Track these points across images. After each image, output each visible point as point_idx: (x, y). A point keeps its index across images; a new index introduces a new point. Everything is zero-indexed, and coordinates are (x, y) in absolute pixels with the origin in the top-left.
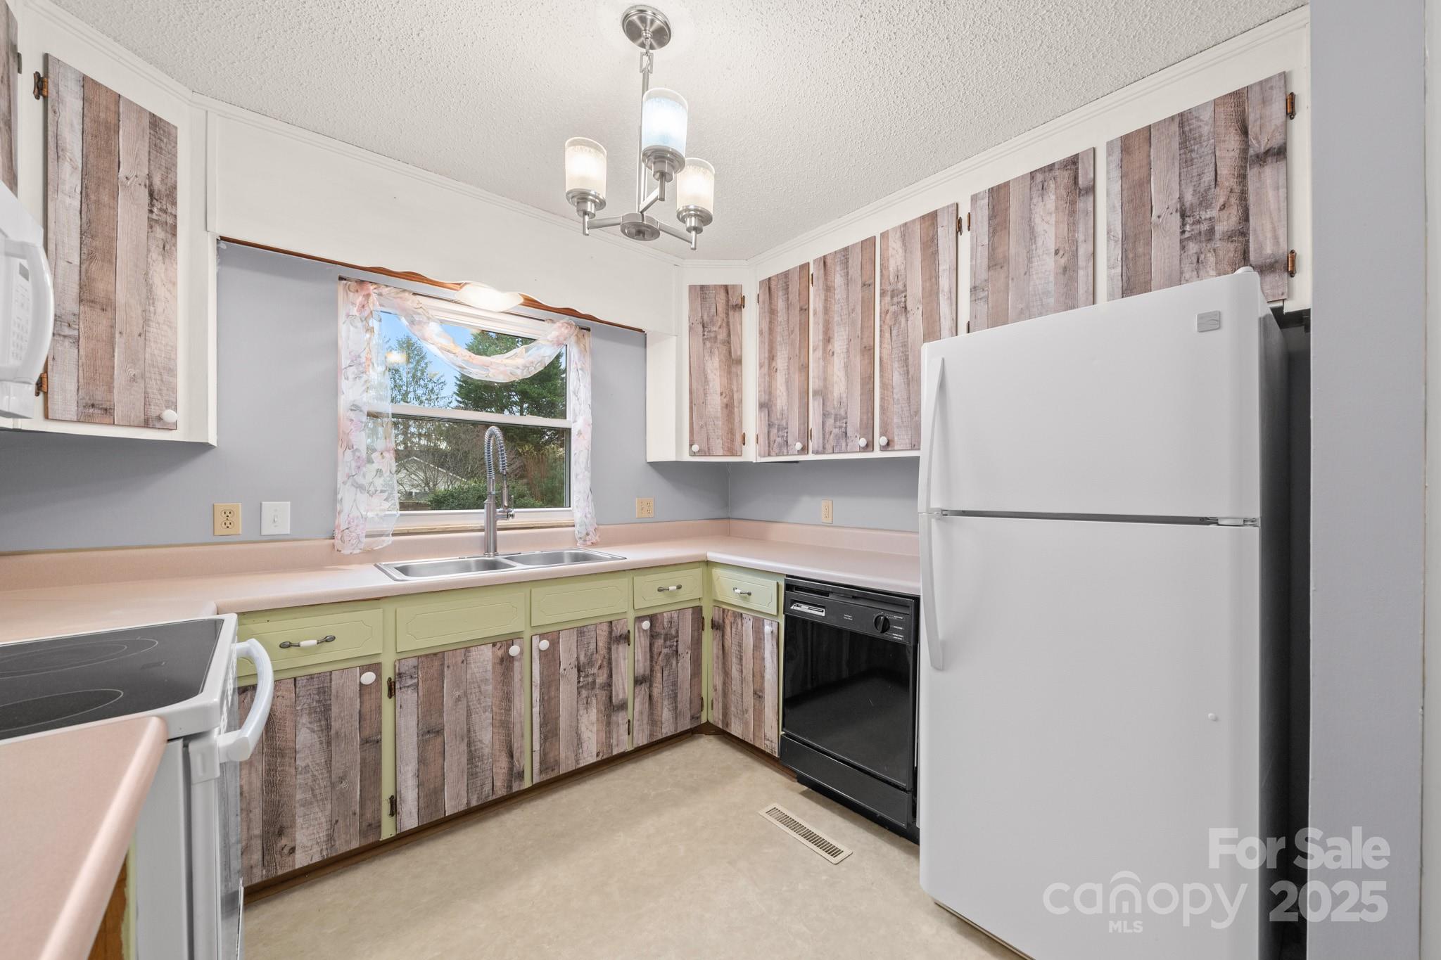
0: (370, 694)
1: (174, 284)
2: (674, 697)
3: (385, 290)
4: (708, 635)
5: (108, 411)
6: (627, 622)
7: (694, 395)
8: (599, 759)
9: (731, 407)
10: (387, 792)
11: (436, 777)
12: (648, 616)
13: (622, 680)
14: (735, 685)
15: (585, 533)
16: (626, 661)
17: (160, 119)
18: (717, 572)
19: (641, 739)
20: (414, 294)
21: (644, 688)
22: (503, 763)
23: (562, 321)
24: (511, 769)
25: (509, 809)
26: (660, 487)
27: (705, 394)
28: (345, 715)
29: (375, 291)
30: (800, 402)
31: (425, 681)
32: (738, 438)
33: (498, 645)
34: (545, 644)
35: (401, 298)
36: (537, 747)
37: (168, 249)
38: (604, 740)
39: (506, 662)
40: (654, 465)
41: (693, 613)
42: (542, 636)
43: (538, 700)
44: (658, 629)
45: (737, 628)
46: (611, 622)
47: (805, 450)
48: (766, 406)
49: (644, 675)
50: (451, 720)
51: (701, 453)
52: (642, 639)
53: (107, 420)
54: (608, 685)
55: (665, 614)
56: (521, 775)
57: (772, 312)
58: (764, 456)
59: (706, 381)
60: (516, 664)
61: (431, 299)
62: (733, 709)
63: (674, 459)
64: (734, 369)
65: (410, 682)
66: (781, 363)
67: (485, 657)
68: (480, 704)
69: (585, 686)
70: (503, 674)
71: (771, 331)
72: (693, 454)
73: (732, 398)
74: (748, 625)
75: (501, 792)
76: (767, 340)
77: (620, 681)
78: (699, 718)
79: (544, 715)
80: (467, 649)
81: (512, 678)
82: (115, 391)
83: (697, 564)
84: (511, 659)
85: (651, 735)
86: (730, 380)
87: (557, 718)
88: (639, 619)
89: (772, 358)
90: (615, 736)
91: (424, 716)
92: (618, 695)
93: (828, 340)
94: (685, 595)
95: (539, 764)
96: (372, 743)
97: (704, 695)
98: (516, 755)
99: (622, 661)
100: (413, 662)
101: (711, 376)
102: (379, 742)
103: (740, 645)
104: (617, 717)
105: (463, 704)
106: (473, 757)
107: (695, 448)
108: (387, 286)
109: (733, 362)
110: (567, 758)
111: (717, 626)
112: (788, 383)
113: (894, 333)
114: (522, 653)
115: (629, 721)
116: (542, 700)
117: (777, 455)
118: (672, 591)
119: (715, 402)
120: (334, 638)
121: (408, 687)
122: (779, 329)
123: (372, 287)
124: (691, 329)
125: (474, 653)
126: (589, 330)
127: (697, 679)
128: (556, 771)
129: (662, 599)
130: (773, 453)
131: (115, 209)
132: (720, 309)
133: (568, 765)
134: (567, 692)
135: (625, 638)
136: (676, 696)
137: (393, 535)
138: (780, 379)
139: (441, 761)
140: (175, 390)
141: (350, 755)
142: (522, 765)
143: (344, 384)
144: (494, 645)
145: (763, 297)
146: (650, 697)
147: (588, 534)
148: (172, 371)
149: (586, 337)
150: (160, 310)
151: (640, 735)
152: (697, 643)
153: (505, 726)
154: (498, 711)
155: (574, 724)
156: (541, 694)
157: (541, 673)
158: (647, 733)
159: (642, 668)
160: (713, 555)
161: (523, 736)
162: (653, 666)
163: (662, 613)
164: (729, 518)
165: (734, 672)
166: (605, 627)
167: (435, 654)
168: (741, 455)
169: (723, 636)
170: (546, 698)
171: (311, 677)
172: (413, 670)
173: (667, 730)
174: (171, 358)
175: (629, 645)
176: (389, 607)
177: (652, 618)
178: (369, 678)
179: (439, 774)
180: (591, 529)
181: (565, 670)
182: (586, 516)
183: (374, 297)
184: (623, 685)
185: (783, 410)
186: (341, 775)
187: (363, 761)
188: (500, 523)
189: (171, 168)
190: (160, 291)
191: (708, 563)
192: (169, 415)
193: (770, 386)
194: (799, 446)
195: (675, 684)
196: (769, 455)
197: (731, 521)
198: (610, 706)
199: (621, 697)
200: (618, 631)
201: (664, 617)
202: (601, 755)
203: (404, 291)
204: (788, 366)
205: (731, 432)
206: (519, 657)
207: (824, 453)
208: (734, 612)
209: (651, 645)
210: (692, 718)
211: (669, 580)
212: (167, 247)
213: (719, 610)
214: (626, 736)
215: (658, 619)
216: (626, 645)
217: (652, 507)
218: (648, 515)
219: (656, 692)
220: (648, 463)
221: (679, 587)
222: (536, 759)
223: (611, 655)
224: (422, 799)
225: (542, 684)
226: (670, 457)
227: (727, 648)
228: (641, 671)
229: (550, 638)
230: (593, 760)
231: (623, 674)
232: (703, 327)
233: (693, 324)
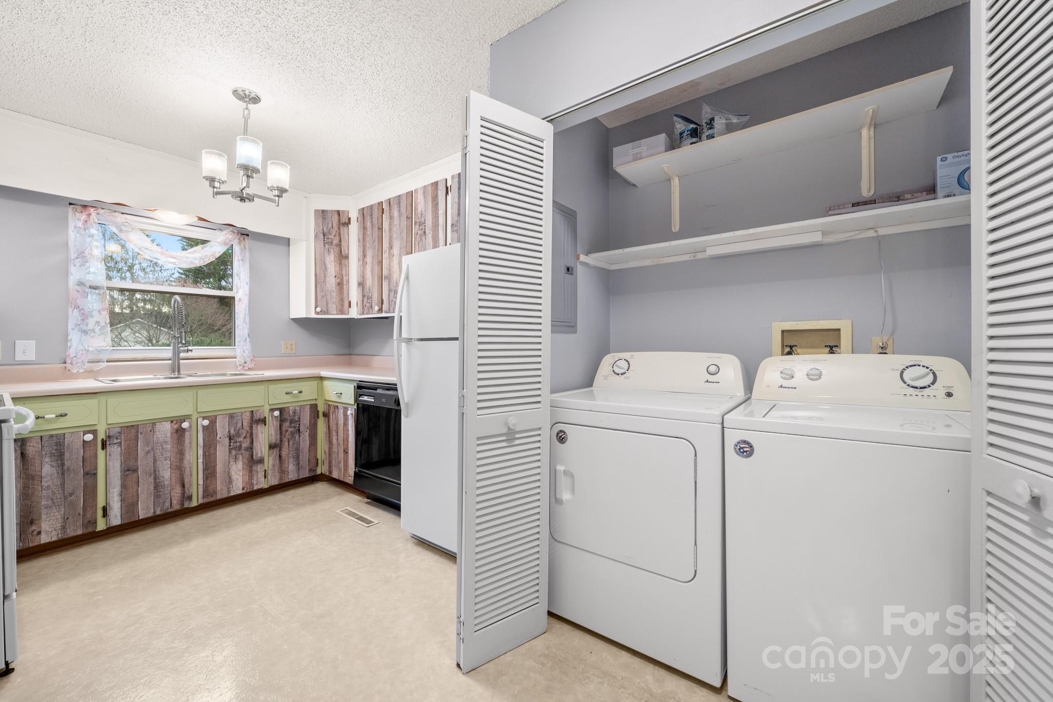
0: (90, 447)
2: (297, 458)
3: (101, 211)
4: (320, 421)
6: (264, 411)
7: (318, 277)
8: (244, 491)
9: (341, 285)
10: (101, 503)
11: (133, 496)
12: (279, 408)
13: (261, 445)
14: (335, 449)
15: (243, 361)
16: (263, 435)
18: (326, 383)
19: (274, 481)
20: (123, 213)
21: (276, 451)
22: (178, 490)
23: (228, 230)
24: (183, 494)
25: (183, 518)
26: (300, 334)
27: (325, 276)
28: (73, 458)
29: (95, 212)
30: (378, 282)
31: (125, 441)
32: (346, 304)
33: (175, 422)
34: (206, 422)
35: (113, 216)
36: (201, 482)
38: (248, 481)
39: (180, 433)
40: (295, 320)
41: (311, 408)
42: (204, 418)
43: (202, 455)
44: (286, 416)
45: (335, 415)
46: (252, 411)
47: (381, 310)
48: (361, 284)
49: (276, 443)
50: (144, 463)
51: (322, 312)
52: (274, 422)
54: (251, 448)
55: (291, 408)
56: (190, 498)
57: (365, 228)
58: (361, 315)
59: (326, 269)
60: (187, 434)
62: (334, 462)
63: (305, 317)
64: (343, 261)
65: (116, 441)
66: (369, 259)
67: (166, 429)
68: (162, 455)
69: (234, 448)
70: (178, 439)
71: (364, 239)
72: (317, 313)
73: (342, 279)
74: (341, 411)
75: (176, 507)
76: (362, 245)
77: (259, 447)
78: (315, 471)
79: (206, 464)
80: (154, 424)
81: (184, 441)
83: (314, 379)
84: (184, 430)
85: (281, 479)
86: (341, 269)
87: (215, 466)
88: (272, 410)
89: (364, 256)
90: (255, 479)
91: (125, 461)
92: (257, 454)
93: (391, 247)
94: (303, 397)
95: (202, 493)
96: (91, 474)
97: (319, 456)
98: (187, 486)
99: (260, 435)
100: (119, 430)
101: (329, 266)
102: (95, 474)
103: (337, 424)
104: (257, 467)
105: (151, 455)
106: (157, 486)
107: (318, 309)
108: (103, 209)
109: (343, 257)
110: (222, 490)
111: (326, 415)
112: (372, 270)
113: (420, 245)
114: (190, 427)
115: (265, 470)
116: (204, 455)
117: (367, 314)
118: (295, 394)
119: (331, 282)
120: (66, 415)
121: (114, 444)
122: (368, 239)
123: (92, 210)
124: (316, 236)
125: (158, 426)
126: (248, 235)
127: (313, 447)
128: (214, 497)
129: (288, 399)
130: (365, 313)
132: (334, 225)
133: (223, 494)
134: (221, 452)
135: (263, 421)
136: (298, 456)
137: (107, 361)
138: (369, 268)
139: (136, 487)
141: (76, 481)
142: (190, 492)
143: (73, 269)
144: (172, 422)
145: (360, 219)
146: (280, 456)
147: (245, 363)
149: (246, 240)
151: (273, 479)
152: (313, 427)
153: (179, 468)
154: (175, 460)
155: (227, 470)
156: (204, 451)
157: (204, 440)
158: (278, 477)
159: (274, 439)
160: (324, 373)
161: (191, 475)
162: (282, 438)
163: (288, 407)
164: (351, 355)
165: (334, 441)
166: (248, 414)
167: (132, 426)
168: (348, 314)
169: (329, 420)
170: (207, 454)
171: (52, 436)
172: (118, 434)
173: (292, 476)
175: (265, 425)
176: (103, 399)
177: (281, 410)
178: (89, 437)
179: (135, 494)
180: (248, 360)
181: (220, 438)
182: (244, 351)
183: (94, 216)
184: (261, 448)
185: (370, 287)
186: (71, 492)
187: (85, 484)
188: (182, 355)
191: (322, 378)
193: (363, 273)
194: (376, 308)
195: (298, 449)
196: (363, 314)
198: (252, 461)
199: (259, 455)
200: (257, 417)
201: (289, 409)
202: (245, 489)
204: (372, 261)
205: (342, 300)
206: (189, 429)
207: (389, 312)
208: (334, 406)
209: (281, 426)
210: (310, 470)
211: (294, 388)
213: (327, 406)
214: (263, 479)
215: (285, 410)
216: (263, 425)
217: (294, 347)
218: (292, 352)
219: (284, 454)
220: (291, 319)
221: (300, 392)
222: (201, 489)
223: (252, 431)
224: (123, 509)
225: (204, 446)
226: (302, 315)
227: (331, 427)
228: (274, 441)
229: (210, 419)
230: (240, 491)
231: (261, 442)
232: (324, 235)
233: (317, 233)
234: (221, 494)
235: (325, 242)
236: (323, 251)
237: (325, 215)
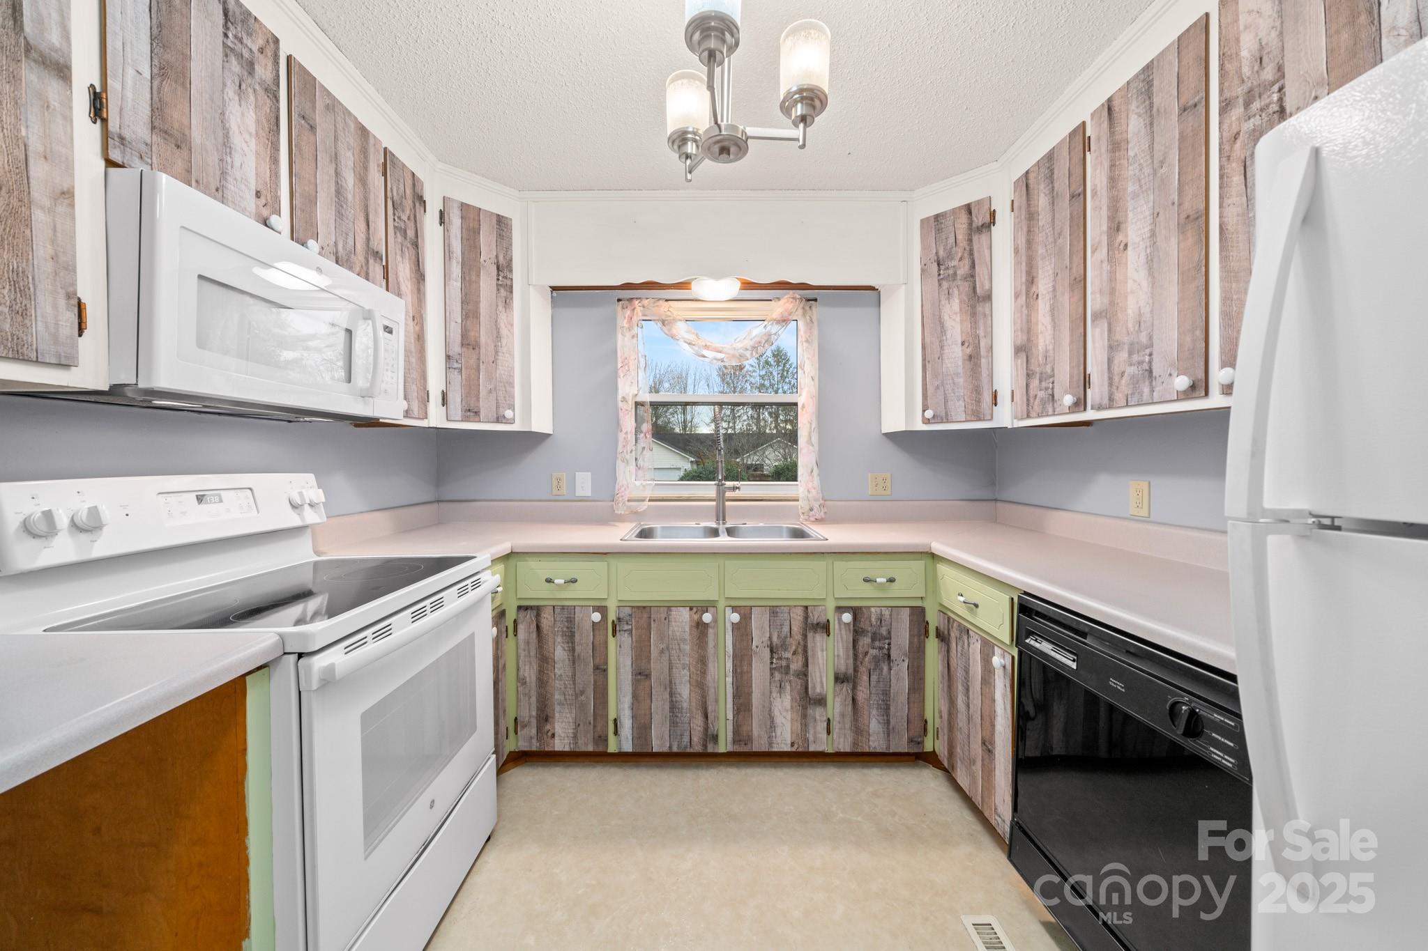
0: (599, 630)
1: (512, 325)
2: (886, 710)
3: (646, 302)
4: (932, 645)
5: (477, 413)
6: (825, 610)
7: (928, 351)
8: (794, 749)
9: (976, 359)
10: (612, 716)
11: (645, 715)
12: (851, 608)
13: (820, 672)
14: (961, 720)
15: (807, 508)
16: (825, 653)
17: (502, 216)
18: (942, 569)
19: (843, 744)
20: (667, 300)
21: (846, 688)
22: (698, 722)
23: (787, 297)
24: (706, 729)
25: (709, 766)
26: (899, 461)
27: (943, 347)
28: (584, 643)
29: (639, 304)
30: (1072, 335)
31: (636, 629)
32: (987, 398)
33: (695, 610)
34: (735, 617)
35: (657, 306)
36: (730, 716)
37: (507, 303)
38: (799, 732)
39: (701, 628)
40: (888, 435)
41: (911, 615)
42: (735, 609)
43: (731, 670)
44: (863, 625)
45: (963, 647)
46: (806, 607)
47: (1080, 404)
48: (1023, 350)
49: (846, 673)
50: (657, 668)
51: (936, 419)
52: (843, 632)
53: (476, 419)
54: (804, 674)
55: (873, 609)
56: (715, 738)
57: (1031, 216)
58: (1022, 419)
59: (943, 331)
60: (711, 631)
61: (679, 302)
62: (959, 750)
63: (903, 429)
64: (979, 309)
65: (626, 627)
66: (1043, 285)
67: (683, 617)
68: (680, 660)
69: (779, 669)
70: (699, 638)
71: (1030, 243)
72: (927, 421)
73: (978, 347)
74: (976, 647)
75: (698, 748)
76: (1024, 258)
77: (818, 674)
78: (921, 743)
79: (737, 688)
80: (669, 608)
81: (707, 643)
82: (481, 400)
83: (920, 555)
84: (706, 626)
85: (855, 744)
86: (974, 324)
87: (750, 694)
88: (840, 610)
89: (1031, 280)
90: (811, 731)
91: (636, 659)
92: (814, 687)
93: (1116, 226)
94: (897, 590)
95: (732, 734)
96: (601, 670)
97: (929, 715)
98: (711, 717)
99: (820, 653)
100: (628, 611)
101: (949, 323)
102: (605, 670)
103: (967, 672)
104: (815, 711)
105: (665, 657)
106: (674, 707)
107: (929, 414)
108: (647, 298)
109: (979, 299)
110: (759, 737)
111: (942, 637)
112: (1053, 310)
114: (715, 620)
115: (829, 720)
116: (735, 671)
117: (1039, 416)
118: (881, 584)
119: (955, 355)
120: (576, 581)
121: (625, 631)
122: (1040, 238)
123: (636, 302)
124: (923, 271)
125: (674, 612)
126: (815, 300)
127: (917, 696)
128: (749, 746)
129: (867, 591)
130: (1033, 414)
131: (479, 283)
132: (960, 237)
133: (761, 744)
134: (759, 670)
135: (825, 628)
136: (887, 708)
138: (1043, 306)
139: (649, 701)
140: (513, 397)
141: (587, 676)
142: (716, 729)
143: (621, 382)
144: (691, 609)
145: (1021, 201)
146: (854, 700)
147: (810, 510)
148: (511, 384)
149: (814, 308)
150: (504, 344)
151: (842, 740)
152: (917, 653)
153: (700, 686)
154: (695, 671)
155: (767, 705)
156: (734, 666)
157: (734, 645)
158: (850, 739)
159: (845, 665)
160: (938, 547)
161: (717, 701)
162: (857, 666)
163: (869, 607)
164: (996, 500)
165: (961, 703)
166: (800, 612)
167: (644, 607)
168: (991, 419)
169: (948, 650)
170: (739, 671)
171: (563, 608)
172: (628, 618)
173: (876, 743)
174: (511, 376)
175: (829, 636)
176: (613, 562)
177: (856, 612)
178: (596, 617)
179: (648, 712)
181: (757, 647)
182: (809, 491)
183: (639, 310)
184: (821, 678)
185: (1047, 351)
186: (581, 689)
187: (595, 682)
188: (728, 494)
189: (509, 248)
190: (504, 332)
191: (933, 556)
192: (509, 414)
193: (1029, 321)
194: (1068, 400)
195: (886, 693)
196: (1028, 416)
197: (999, 504)
198: (806, 697)
199: (818, 690)
200: (815, 617)
201: (871, 612)
202: (796, 746)
203: (659, 299)
204: (1054, 286)
205: (977, 390)
206: (713, 624)
207: (1110, 407)
208: (960, 625)
209: (855, 642)
210: (911, 740)
211: (880, 574)
212: (508, 301)
213: (944, 618)
214: (824, 735)
215: (862, 613)
216: (825, 635)
217: (888, 484)
218: (884, 493)
219: (862, 695)
220: (884, 434)
221: (891, 580)
222: (730, 728)
223: (806, 642)
224: (635, 729)
225: (735, 656)
226: (901, 427)
227: (952, 669)
228: (843, 669)
229: (742, 612)
230: (787, 748)
231: (821, 666)
232: (939, 265)
233: (925, 265)
234: (759, 745)
235: (942, 276)
236: (937, 297)
237: (941, 223)
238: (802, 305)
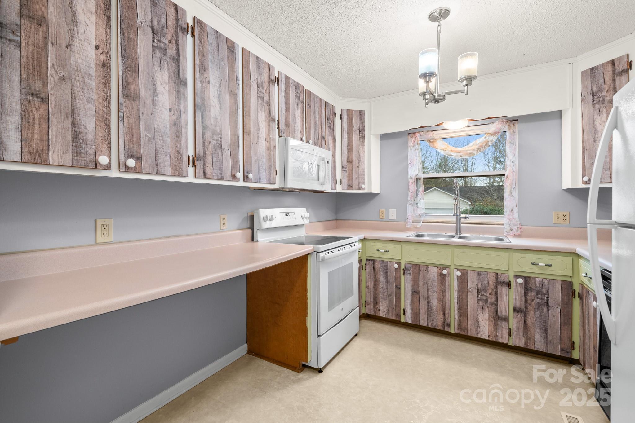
0: (397, 272)
1: (364, 152)
2: (545, 331)
3: (422, 133)
4: (576, 302)
5: (352, 187)
6: (508, 276)
8: (490, 339)
10: (402, 307)
12: (524, 276)
13: (505, 305)
14: (587, 339)
16: (507, 296)
17: (361, 111)
19: (518, 343)
20: (432, 131)
21: (520, 315)
22: (441, 317)
23: (497, 123)
24: (444, 320)
25: (446, 338)
26: (576, 205)
27: (595, 141)
28: (391, 276)
29: (419, 135)
31: (413, 273)
33: (439, 268)
34: (459, 274)
35: (427, 134)
36: (456, 317)
37: (363, 144)
38: (493, 331)
39: (442, 276)
40: (567, 191)
41: (563, 284)
42: (459, 270)
43: (457, 297)
44: (531, 285)
45: (587, 301)
46: (497, 274)
49: (520, 308)
50: (422, 290)
52: (519, 288)
53: (352, 189)
54: (496, 304)
56: (449, 325)
60: (447, 278)
61: (438, 131)
62: (586, 355)
63: (570, 188)
65: (409, 272)
67: (433, 272)
68: (432, 288)
69: (481, 300)
70: (441, 280)
72: (585, 183)
75: (440, 327)
77: (503, 306)
78: (570, 353)
79: (460, 305)
80: (427, 266)
81: (445, 283)
82: (353, 181)
83: (569, 254)
84: (445, 275)
85: (526, 344)
87: (466, 309)
88: (516, 277)
90: (500, 332)
91: (413, 286)
92: (501, 312)
94: (551, 271)
95: (457, 325)
96: (398, 287)
97: (575, 339)
98: (447, 316)
99: (505, 296)
100: (409, 265)
102: (400, 288)
103: (589, 312)
104: (502, 323)
105: (426, 286)
106: (429, 308)
110: (471, 329)
111: (581, 297)
114: (449, 273)
115: (510, 329)
116: (459, 298)
118: (542, 266)
120: (388, 251)
121: (408, 273)
123: (417, 134)
124: (583, 100)
125: (430, 268)
126: (517, 120)
127: (568, 328)
128: (466, 332)
129: (534, 269)
131: (353, 138)
132: (607, 79)
133: (472, 333)
134: (471, 300)
135: (508, 284)
136: (547, 330)
139: (418, 304)
140: (364, 179)
141: (392, 289)
142: (449, 321)
143: (409, 170)
144: (438, 267)
146: (525, 322)
148: (364, 175)
149: (515, 125)
150: (361, 160)
151: (518, 340)
153: (442, 300)
154: (439, 294)
155: (475, 315)
156: (458, 295)
157: (458, 286)
158: (523, 341)
159: (520, 304)
160: (580, 251)
161: (450, 309)
162: (527, 306)
163: (535, 278)
166: (494, 275)
167: (416, 265)
170: (461, 298)
171: (383, 261)
172: (410, 268)
173: (540, 346)
174: (364, 172)
175: (510, 288)
176: (404, 245)
177: (526, 279)
178: (396, 266)
179: (418, 308)
181: (470, 288)
184: (505, 308)
186: (390, 294)
187: (396, 292)
189: (363, 122)
190: (362, 155)
191: (579, 256)
192: (363, 186)
195: (546, 322)
198: (497, 316)
199: (504, 313)
200: (501, 279)
201: (536, 280)
203: (428, 131)
206: (448, 275)
208: (586, 289)
209: (526, 294)
210: (563, 349)
211: (542, 261)
212: (363, 143)
213: (581, 287)
214: (507, 336)
215: (531, 280)
216: (508, 288)
217: (567, 218)
218: (564, 223)
219: (530, 320)
220: (563, 190)
221: (550, 265)
222: (456, 322)
223: (497, 290)
224: (412, 314)
225: (459, 291)
227: (584, 313)
228: (518, 305)
229: (463, 272)
230: (486, 338)
231: (506, 303)
232: (593, 95)
233: (584, 96)
234: (471, 332)
235: (595, 102)
236: (592, 113)
237: (595, 72)
238: (508, 124)
